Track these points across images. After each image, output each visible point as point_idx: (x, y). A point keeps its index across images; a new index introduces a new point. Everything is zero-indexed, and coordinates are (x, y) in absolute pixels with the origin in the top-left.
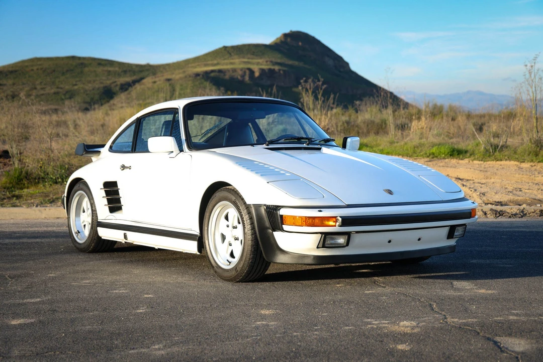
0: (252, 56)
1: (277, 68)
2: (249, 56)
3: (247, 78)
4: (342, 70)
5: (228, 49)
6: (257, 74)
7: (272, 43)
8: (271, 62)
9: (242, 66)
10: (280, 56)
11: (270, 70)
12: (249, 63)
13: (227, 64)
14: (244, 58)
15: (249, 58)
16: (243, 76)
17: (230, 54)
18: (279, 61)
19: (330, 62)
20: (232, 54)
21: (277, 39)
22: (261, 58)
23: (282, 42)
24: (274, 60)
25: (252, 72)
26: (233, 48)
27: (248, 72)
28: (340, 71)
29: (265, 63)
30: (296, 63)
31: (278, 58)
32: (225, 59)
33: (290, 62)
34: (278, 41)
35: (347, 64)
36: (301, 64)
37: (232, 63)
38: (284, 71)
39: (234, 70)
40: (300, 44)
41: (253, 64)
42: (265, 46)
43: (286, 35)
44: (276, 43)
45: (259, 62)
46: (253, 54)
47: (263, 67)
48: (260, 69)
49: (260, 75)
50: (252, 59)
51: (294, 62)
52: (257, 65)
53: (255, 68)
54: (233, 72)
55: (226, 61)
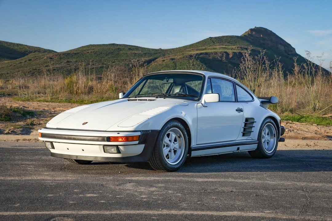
1: (244, 51)
2: (226, 44)
3: (224, 59)
4: (290, 53)
5: (212, 39)
6: (231, 56)
7: (242, 35)
9: (221, 50)
11: (240, 52)
12: (226, 48)
13: (211, 49)
14: (223, 45)
15: (226, 45)
16: (221, 57)
17: (214, 42)
18: (246, 47)
19: (282, 48)
20: (215, 42)
21: (246, 32)
22: (234, 45)
23: (249, 34)
24: (243, 47)
25: (227, 54)
26: (215, 38)
27: (225, 55)
28: (289, 54)
29: (236, 49)
31: (246, 45)
33: (254, 48)
34: (247, 34)
35: (294, 49)
37: (214, 49)
39: (216, 53)
40: (261, 36)
41: (229, 49)
42: (238, 37)
43: (252, 30)
44: (245, 35)
45: (233, 48)
46: (229, 43)
47: (235, 51)
48: (233, 52)
49: (233, 56)
50: (228, 46)
51: (257, 48)
52: (231, 49)
53: (230, 52)
54: (215, 55)
55: (211, 47)
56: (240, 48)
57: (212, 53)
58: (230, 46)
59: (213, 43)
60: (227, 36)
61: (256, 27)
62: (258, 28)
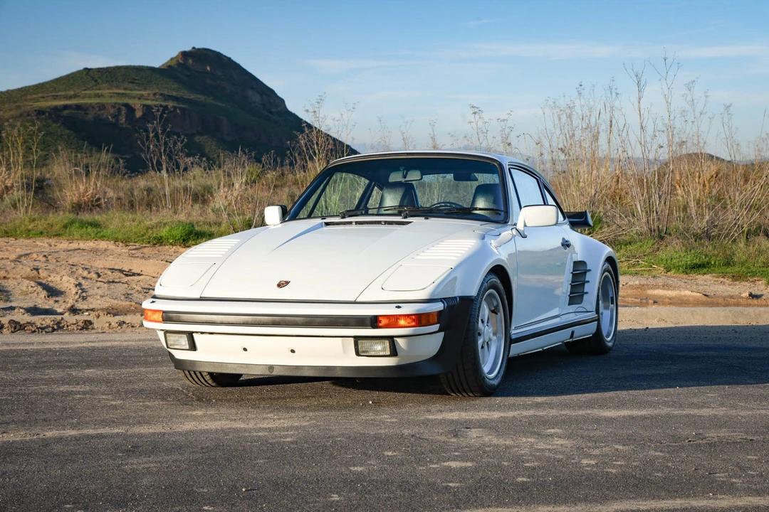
0: (130, 85)
1: (171, 104)
2: (126, 85)
3: (123, 120)
4: (273, 110)
5: (91, 73)
6: (139, 114)
7: (163, 65)
8: (161, 94)
9: (114, 100)
10: (176, 86)
11: (160, 107)
12: (125, 95)
13: (90, 97)
14: (117, 87)
15: (125, 89)
16: (116, 116)
17: (96, 81)
18: (174, 94)
19: (256, 98)
20: (99, 81)
21: (172, 59)
22: (145, 89)
23: (179, 64)
24: (166, 93)
25: (130, 109)
26: (99, 70)
27: (124, 111)
28: (271, 113)
29: (151, 97)
30: (202, 98)
31: (173, 89)
32: (88, 89)
33: (192, 97)
34: (173, 63)
35: (283, 101)
36: (210, 100)
37: (98, 96)
38: (183, 110)
39: (102, 107)
40: (208, 68)
41: (134, 98)
42: (153, 69)
43: (185, 54)
44: (170, 66)
45: (142, 95)
46: (133, 83)
47: (149, 102)
48: (144, 105)
49: (144, 114)
50: (131, 90)
51: (199, 96)
52: (139, 99)
53: (137, 104)
54: (100, 110)
55: (88, 92)
56: (160, 97)
57: (93, 107)
58: (135, 90)
59: (93, 82)
60: (127, 68)
61: (194, 48)
62: (199, 49)
